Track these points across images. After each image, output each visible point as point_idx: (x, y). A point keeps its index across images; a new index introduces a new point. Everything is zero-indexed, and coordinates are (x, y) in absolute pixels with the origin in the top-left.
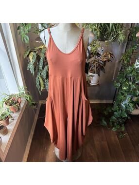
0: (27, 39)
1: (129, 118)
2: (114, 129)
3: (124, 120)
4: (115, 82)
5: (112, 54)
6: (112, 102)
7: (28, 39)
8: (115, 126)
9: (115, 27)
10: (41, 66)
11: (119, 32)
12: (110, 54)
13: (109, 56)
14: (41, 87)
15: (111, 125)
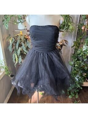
0: (7, 26)
1: (81, 88)
2: (70, 97)
3: (78, 90)
5: (66, 41)
8: (71, 95)
10: (17, 47)
11: (70, 24)
13: (64, 42)
14: (16, 61)
15: (68, 94)
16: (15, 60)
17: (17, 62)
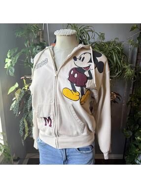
0: (11, 71)
4: (125, 129)
6: (122, 158)
7: (14, 70)
9: (120, 62)
11: (126, 67)
12: (116, 93)
13: (115, 96)
16: (24, 130)
17: (26, 135)
